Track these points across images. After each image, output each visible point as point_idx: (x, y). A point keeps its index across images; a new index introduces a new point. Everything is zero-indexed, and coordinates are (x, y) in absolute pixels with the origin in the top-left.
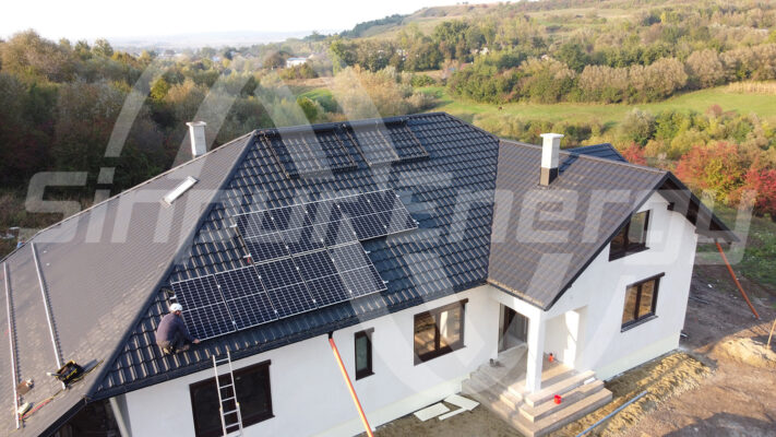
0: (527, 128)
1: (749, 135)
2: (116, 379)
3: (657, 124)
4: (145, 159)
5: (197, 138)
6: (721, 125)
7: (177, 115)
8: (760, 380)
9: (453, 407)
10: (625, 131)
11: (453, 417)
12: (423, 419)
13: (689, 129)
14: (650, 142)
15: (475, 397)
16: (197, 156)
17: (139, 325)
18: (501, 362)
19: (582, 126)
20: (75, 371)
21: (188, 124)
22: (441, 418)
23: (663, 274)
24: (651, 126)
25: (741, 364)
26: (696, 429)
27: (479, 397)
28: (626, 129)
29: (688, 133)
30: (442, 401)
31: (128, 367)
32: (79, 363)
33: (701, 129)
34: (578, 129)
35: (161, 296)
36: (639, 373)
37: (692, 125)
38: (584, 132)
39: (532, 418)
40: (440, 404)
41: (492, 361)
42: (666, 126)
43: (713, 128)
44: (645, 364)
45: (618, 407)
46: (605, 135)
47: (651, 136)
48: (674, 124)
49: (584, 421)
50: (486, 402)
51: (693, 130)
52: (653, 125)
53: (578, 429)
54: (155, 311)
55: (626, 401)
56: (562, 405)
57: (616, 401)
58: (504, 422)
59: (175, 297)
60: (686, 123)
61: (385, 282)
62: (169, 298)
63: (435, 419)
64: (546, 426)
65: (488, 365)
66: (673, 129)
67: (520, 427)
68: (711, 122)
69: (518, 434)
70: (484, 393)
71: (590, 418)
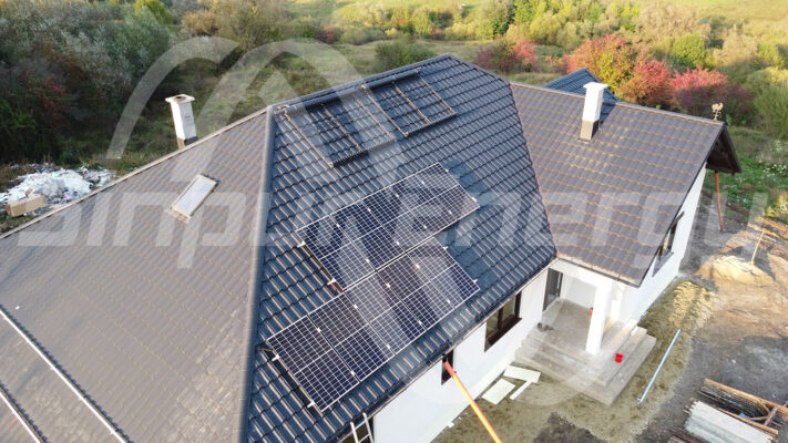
0: (389, 16)
1: (602, 16)
3: (516, 7)
6: (574, 8)
8: (756, 298)
9: (518, 383)
10: (487, 17)
11: (522, 393)
12: (495, 401)
13: (545, 11)
14: (511, 26)
15: (534, 367)
18: (549, 324)
19: (442, 11)
21: (168, 100)
22: (512, 397)
23: (683, 214)
24: (510, 10)
25: (735, 283)
26: (734, 361)
27: (539, 366)
28: (487, 13)
29: (545, 15)
30: (501, 376)
33: (556, 12)
34: (439, 14)
35: (260, 359)
36: (662, 310)
37: (548, 8)
38: (445, 19)
39: (604, 384)
40: (502, 380)
41: (539, 325)
42: (524, 9)
43: (567, 9)
44: (660, 298)
45: (665, 352)
46: (466, 20)
47: (511, 20)
48: (530, 7)
49: (643, 374)
50: (547, 370)
51: (550, 13)
52: (512, 9)
53: (642, 384)
54: (262, 381)
55: (669, 344)
56: (623, 362)
57: (659, 345)
58: (574, 390)
59: (277, 357)
60: (542, 5)
61: (475, 281)
62: (270, 360)
63: (507, 399)
64: (618, 388)
65: (537, 330)
66: (530, 12)
67: (594, 394)
68: (565, 3)
69: (593, 401)
70: (543, 361)
71: (646, 368)
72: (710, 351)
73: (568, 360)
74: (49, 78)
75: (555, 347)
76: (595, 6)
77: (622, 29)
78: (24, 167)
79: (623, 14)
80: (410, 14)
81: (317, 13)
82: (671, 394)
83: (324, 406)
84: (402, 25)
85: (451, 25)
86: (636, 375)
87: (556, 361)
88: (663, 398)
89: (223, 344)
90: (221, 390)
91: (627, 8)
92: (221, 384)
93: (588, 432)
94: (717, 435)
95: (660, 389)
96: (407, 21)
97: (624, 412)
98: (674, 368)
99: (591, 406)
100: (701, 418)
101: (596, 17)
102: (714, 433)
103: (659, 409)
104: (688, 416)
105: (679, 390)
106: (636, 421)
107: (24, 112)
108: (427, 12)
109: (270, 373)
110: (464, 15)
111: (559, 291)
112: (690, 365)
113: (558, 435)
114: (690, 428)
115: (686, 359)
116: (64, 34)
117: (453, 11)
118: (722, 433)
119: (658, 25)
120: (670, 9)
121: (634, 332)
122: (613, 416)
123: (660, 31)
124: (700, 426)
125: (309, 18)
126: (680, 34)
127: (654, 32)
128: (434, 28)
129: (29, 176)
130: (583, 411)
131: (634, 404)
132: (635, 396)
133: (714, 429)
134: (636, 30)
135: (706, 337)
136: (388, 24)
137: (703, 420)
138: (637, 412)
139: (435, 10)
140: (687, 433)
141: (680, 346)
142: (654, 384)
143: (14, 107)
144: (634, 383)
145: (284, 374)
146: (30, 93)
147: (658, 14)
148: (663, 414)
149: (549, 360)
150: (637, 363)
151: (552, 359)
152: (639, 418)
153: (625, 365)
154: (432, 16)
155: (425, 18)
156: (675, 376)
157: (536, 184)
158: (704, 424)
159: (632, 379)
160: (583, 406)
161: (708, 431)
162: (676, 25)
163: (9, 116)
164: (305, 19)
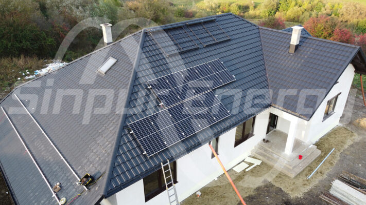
0: (219, 7)
1: (323, 9)
2: (116, 182)
3: (280, 4)
4: (44, 34)
5: (108, 34)
6: (309, 5)
7: (47, 6)
9: (251, 164)
10: (266, 8)
11: (252, 169)
12: (238, 171)
13: (295, 6)
14: (277, 13)
15: (259, 158)
16: (108, 44)
17: (118, 150)
18: (269, 140)
19: (245, 5)
20: (90, 179)
21: (101, 25)
22: (247, 170)
23: (340, 93)
24: (277, 5)
26: (360, 165)
27: (261, 158)
28: (266, 6)
29: (294, 8)
30: (243, 161)
31: (120, 175)
32: (92, 175)
33: (300, 6)
34: (243, 6)
35: (124, 132)
36: (327, 139)
37: (296, 4)
38: (246, 8)
39: (291, 168)
40: (243, 163)
41: (264, 140)
42: (284, 5)
43: (306, 5)
44: (327, 134)
45: (325, 157)
46: (256, 10)
47: (277, 10)
48: (288, 4)
49: (312, 166)
50: (265, 160)
51: (297, 7)
52: (278, 4)
53: (311, 170)
54: (124, 141)
55: (328, 154)
56: (302, 159)
57: (323, 154)
58: (277, 170)
59: (132, 132)
60: (294, 3)
61: (228, 111)
62: (129, 133)
63: (244, 171)
64: (298, 171)
65: (263, 142)
66: (287, 6)
67: (286, 172)
68: (305, 2)
69: (285, 176)
70: (264, 156)
71: (314, 164)
72: (349, 160)
73: (275, 156)
74: (63, 24)
75: (270, 150)
76: (320, 4)
77: (333, 15)
78: (49, 61)
79: (334, 8)
80: (229, 5)
81: (186, 5)
82: (325, 176)
83: (150, 154)
84: (225, 11)
85: (248, 11)
86: (309, 166)
87: (270, 156)
88: (320, 178)
89: (110, 125)
90: (107, 143)
91: (336, 6)
92: (107, 141)
93: (281, 189)
94: (344, 196)
95: (320, 174)
96: (227, 9)
97: (300, 182)
98: (328, 165)
99: (284, 177)
100: (337, 187)
101: (320, 9)
102: (343, 195)
103: (317, 182)
104: (331, 186)
105: (329, 175)
106: (305, 186)
107: (51, 38)
108: (237, 5)
109: (128, 138)
110: (255, 7)
111: (276, 126)
112: (337, 164)
113: (266, 188)
114: (332, 192)
115: (335, 161)
116: (73, 7)
117: (250, 5)
118: (347, 195)
119: (351, 14)
120: (357, 6)
121: (310, 147)
122: (294, 183)
123: (352, 17)
124: (336, 191)
125: (182, 6)
126: (362, 18)
127: (349, 17)
128: (240, 13)
129: (51, 64)
130: (280, 179)
131: (305, 179)
132: (306, 175)
133: (343, 193)
134: (340, 16)
135: (348, 153)
136: (218, 10)
137: (338, 188)
138: (306, 182)
139: (241, 4)
140: (330, 194)
141: (333, 156)
142: (317, 171)
143: (48, 36)
144: (307, 169)
145: (134, 139)
146: (55, 30)
147: (351, 8)
148: (319, 185)
149: (266, 156)
150: (310, 161)
151: (268, 155)
152: (307, 185)
153: (303, 160)
154: (240, 7)
155: (236, 7)
156: (328, 169)
157: (266, 73)
158: (338, 190)
159: (306, 167)
160: (280, 177)
161: (340, 193)
162: (361, 14)
163: (45, 39)
164: (180, 7)
